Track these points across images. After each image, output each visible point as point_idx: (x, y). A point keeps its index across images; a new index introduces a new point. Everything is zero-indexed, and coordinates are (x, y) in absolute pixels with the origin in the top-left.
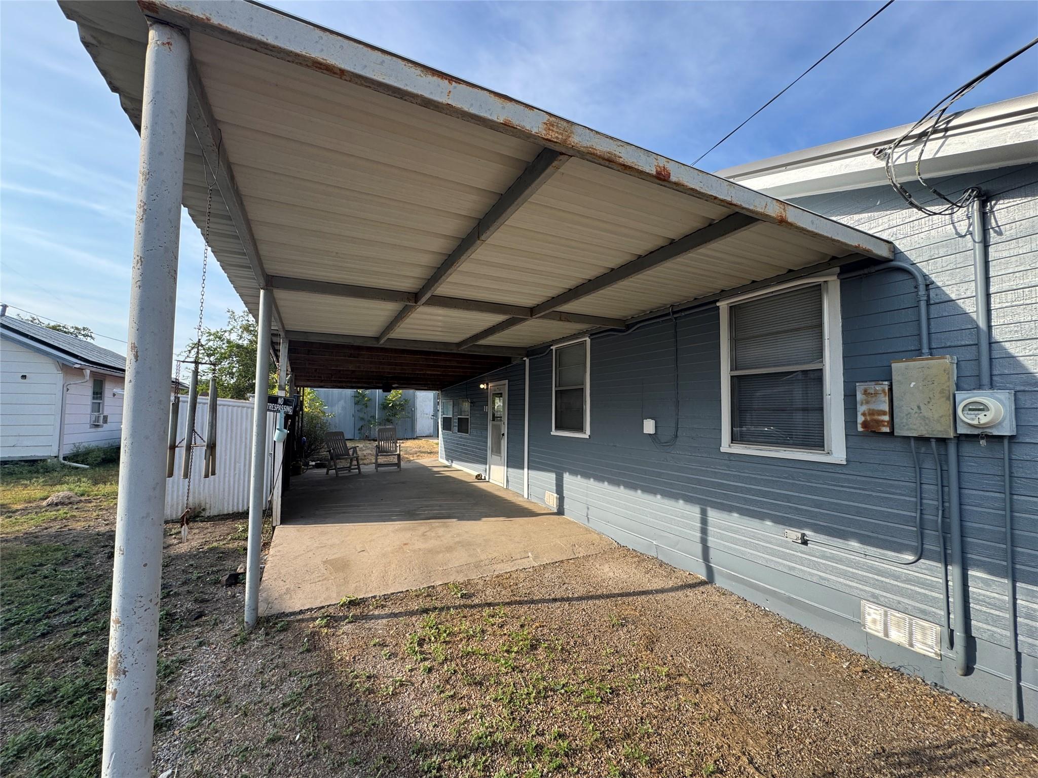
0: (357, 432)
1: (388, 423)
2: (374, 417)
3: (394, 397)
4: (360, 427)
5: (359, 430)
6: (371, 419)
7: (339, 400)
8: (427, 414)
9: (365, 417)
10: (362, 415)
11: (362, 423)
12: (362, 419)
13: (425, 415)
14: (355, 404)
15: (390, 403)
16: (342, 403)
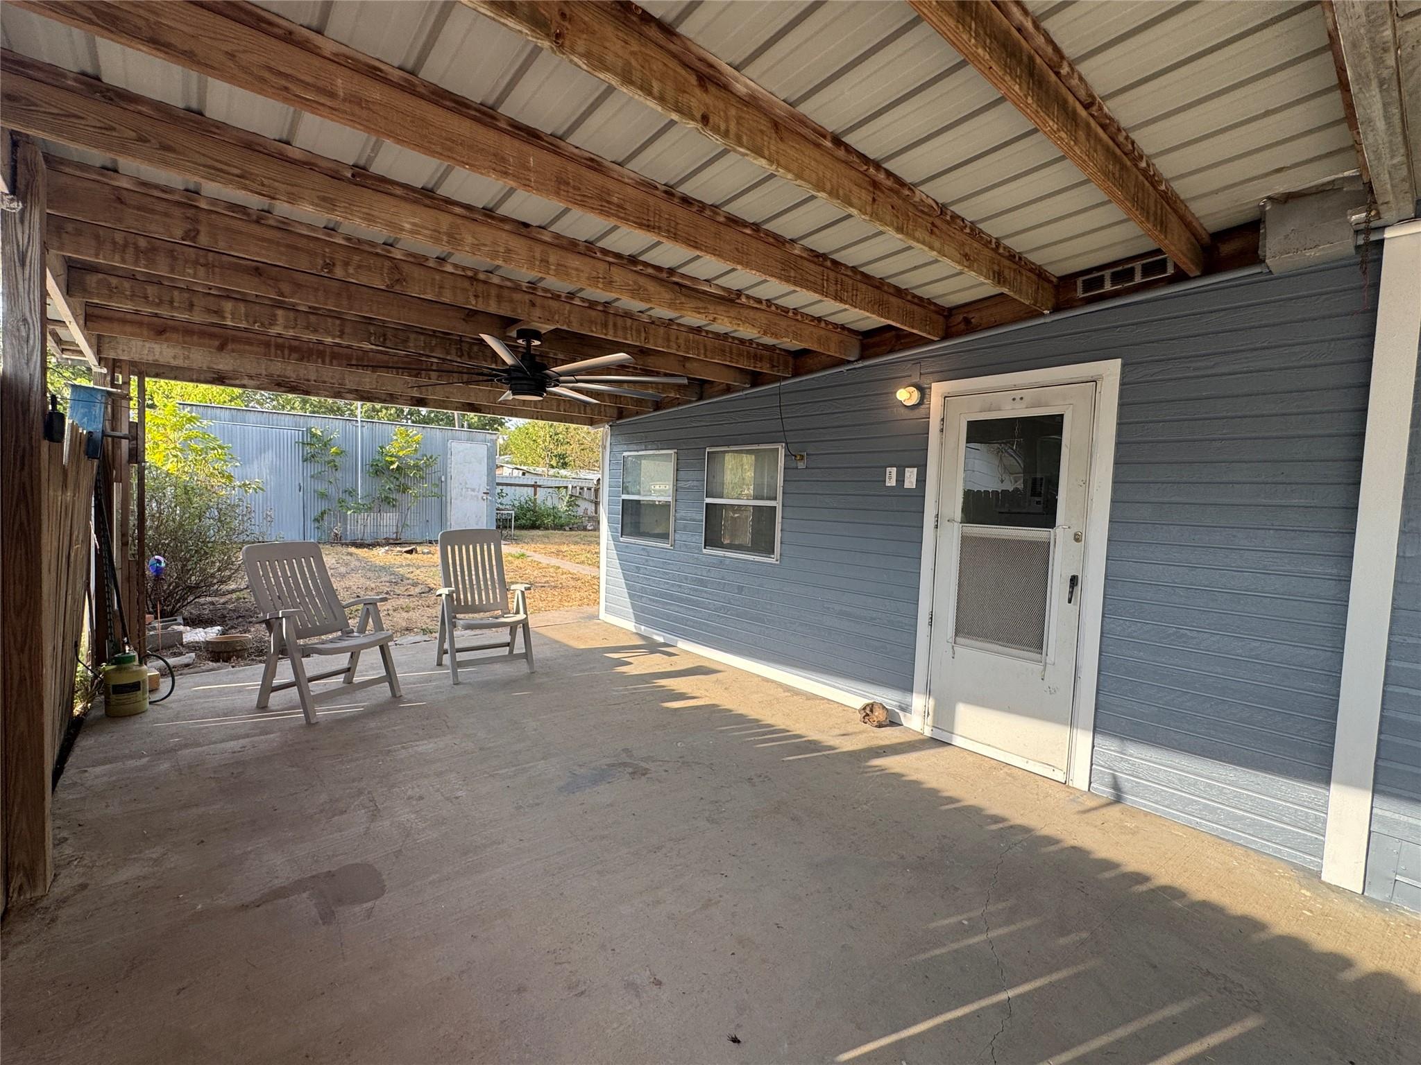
0: (310, 525)
1: (386, 507)
2: (351, 493)
3: (402, 448)
4: (317, 513)
5: (316, 520)
6: (348, 498)
7: (262, 450)
8: (473, 490)
9: (332, 491)
10: (321, 487)
11: (322, 505)
12: (323, 496)
13: (470, 493)
14: (305, 460)
15: (392, 463)
16: (269, 456)
